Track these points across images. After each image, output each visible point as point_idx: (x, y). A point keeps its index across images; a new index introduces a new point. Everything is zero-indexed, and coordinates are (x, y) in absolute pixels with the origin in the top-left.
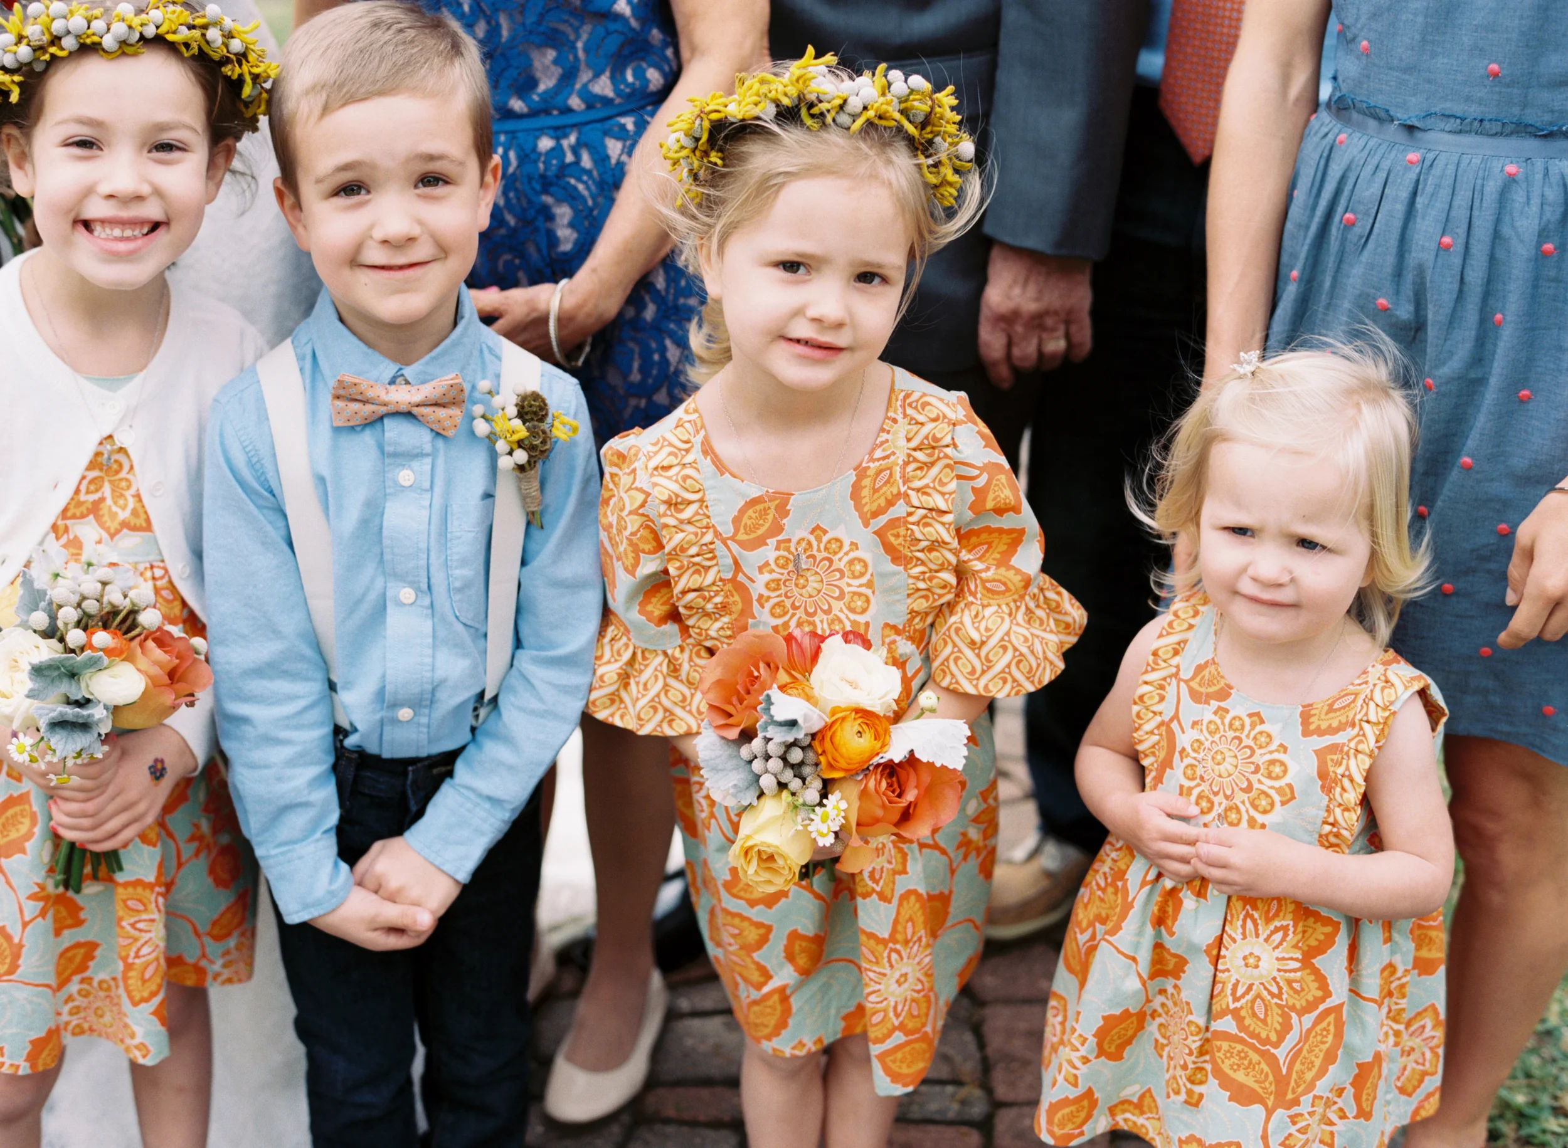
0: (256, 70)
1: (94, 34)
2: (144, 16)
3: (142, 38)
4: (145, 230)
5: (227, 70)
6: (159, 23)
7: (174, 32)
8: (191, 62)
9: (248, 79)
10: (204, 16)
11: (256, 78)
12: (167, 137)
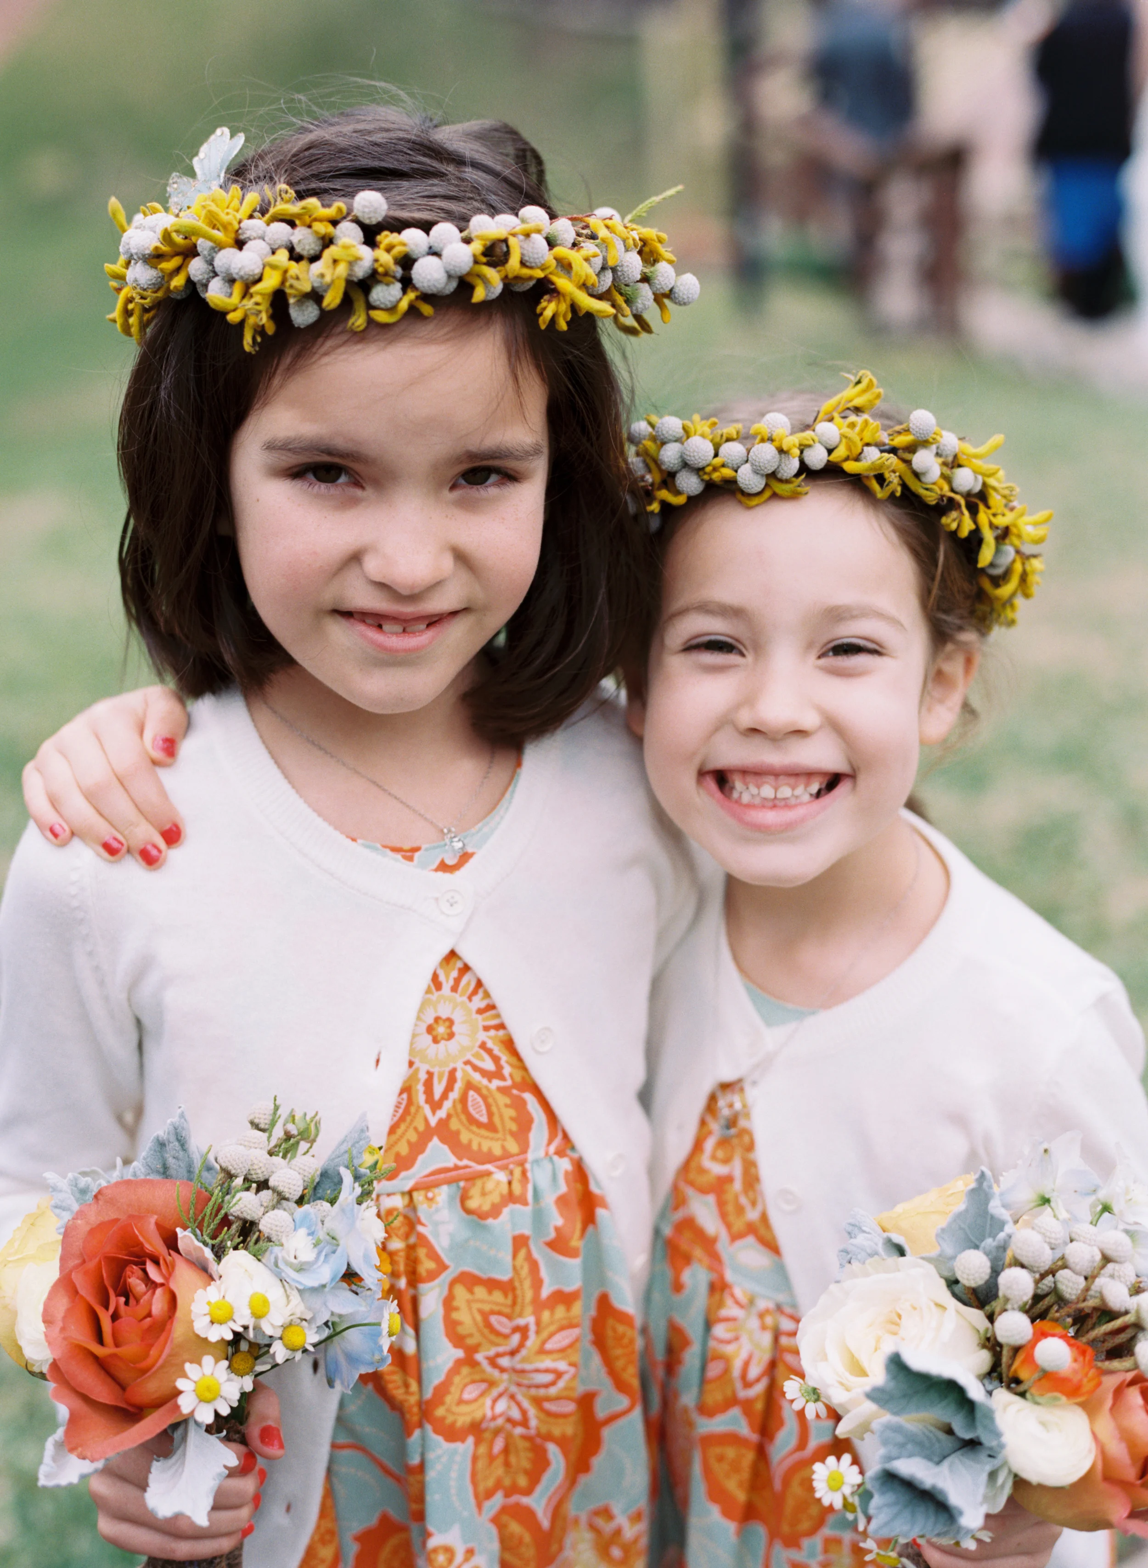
0: (1001, 521)
1: (723, 466)
2: (809, 434)
3: (804, 469)
4: (815, 787)
5: (950, 521)
6: (832, 444)
7: (857, 459)
8: (892, 509)
9: (989, 536)
10: (907, 431)
11: (1004, 535)
12: (850, 631)
